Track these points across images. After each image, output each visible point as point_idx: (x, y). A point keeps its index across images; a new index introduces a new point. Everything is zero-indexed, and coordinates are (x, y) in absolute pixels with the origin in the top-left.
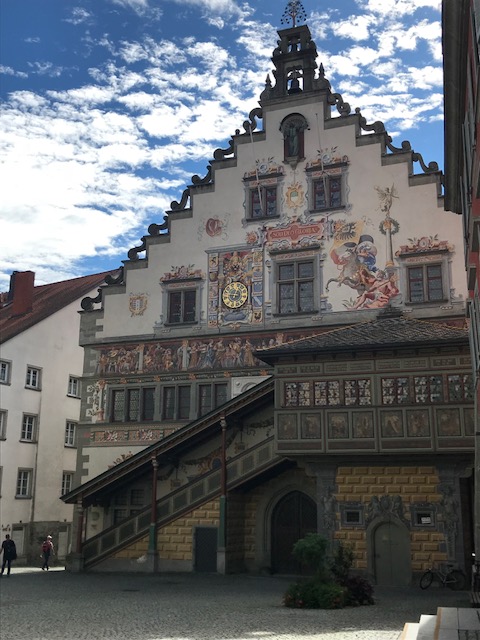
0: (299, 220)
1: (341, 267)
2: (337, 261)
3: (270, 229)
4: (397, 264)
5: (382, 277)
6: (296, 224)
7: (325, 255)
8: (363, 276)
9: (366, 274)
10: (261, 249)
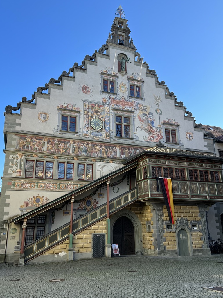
0: (125, 99)
1: (142, 122)
2: (140, 120)
3: (113, 99)
4: (162, 127)
5: (157, 130)
6: (123, 100)
7: (135, 116)
8: (150, 128)
9: (151, 128)
10: (109, 106)
